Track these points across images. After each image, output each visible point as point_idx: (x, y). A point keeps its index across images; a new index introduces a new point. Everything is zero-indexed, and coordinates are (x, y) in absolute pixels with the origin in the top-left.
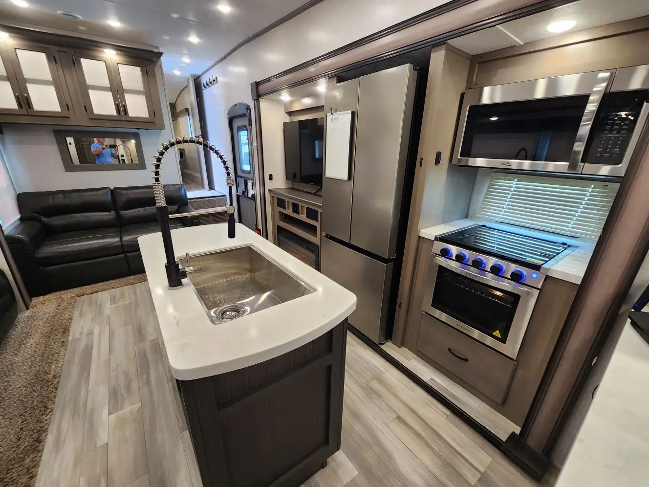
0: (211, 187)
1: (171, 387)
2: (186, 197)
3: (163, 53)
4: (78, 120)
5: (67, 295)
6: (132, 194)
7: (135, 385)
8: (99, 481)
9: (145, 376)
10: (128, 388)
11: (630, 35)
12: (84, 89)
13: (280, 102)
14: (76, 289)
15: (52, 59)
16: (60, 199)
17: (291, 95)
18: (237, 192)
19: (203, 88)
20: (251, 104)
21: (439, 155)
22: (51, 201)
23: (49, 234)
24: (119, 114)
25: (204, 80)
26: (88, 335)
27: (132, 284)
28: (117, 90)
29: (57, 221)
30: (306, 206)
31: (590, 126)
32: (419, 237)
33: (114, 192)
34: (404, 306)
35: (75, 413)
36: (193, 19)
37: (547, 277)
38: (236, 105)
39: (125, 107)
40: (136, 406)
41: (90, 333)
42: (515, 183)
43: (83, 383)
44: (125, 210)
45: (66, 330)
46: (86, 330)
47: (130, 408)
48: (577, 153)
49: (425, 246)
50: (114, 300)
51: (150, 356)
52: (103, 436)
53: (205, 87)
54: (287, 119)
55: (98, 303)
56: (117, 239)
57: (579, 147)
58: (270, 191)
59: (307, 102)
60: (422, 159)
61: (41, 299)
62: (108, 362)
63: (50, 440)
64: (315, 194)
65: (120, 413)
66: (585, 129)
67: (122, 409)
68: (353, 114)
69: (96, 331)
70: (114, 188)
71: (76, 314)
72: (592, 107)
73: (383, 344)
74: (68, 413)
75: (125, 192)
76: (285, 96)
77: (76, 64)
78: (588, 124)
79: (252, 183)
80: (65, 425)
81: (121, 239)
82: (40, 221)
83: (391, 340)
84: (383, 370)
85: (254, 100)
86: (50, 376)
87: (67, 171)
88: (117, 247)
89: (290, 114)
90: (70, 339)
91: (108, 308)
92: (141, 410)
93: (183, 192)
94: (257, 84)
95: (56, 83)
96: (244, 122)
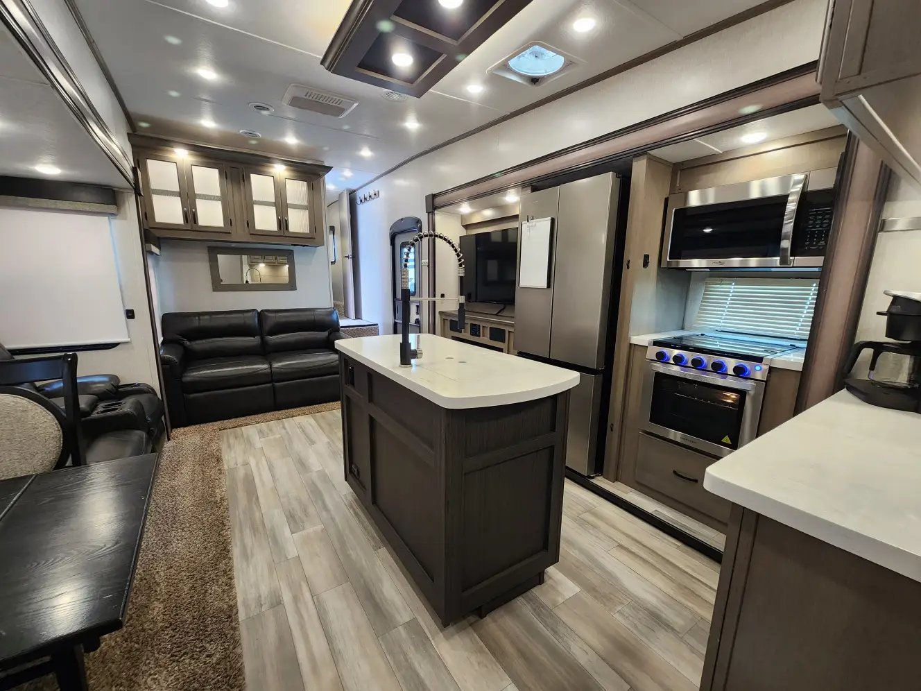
0: (358, 316)
1: (352, 513)
2: (338, 324)
3: (331, 168)
4: (239, 235)
5: (209, 427)
6: (282, 318)
7: (312, 510)
8: (300, 585)
9: (320, 503)
10: (305, 511)
11: (819, 143)
12: (249, 204)
13: (456, 214)
14: (216, 423)
15: (224, 175)
16: (205, 322)
17: (471, 206)
18: (395, 318)
19: (359, 202)
20: (424, 217)
21: (646, 257)
22: (196, 323)
23: (191, 359)
24: (280, 229)
25: (360, 195)
26: (243, 465)
27: (278, 419)
28: (281, 206)
29: (199, 345)
30: (489, 326)
31: (792, 224)
32: (630, 344)
33: (262, 315)
34: (616, 427)
35: (254, 529)
36: (368, 134)
37: (771, 369)
38: (402, 219)
39: (287, 222)
40: (319, 527)
41: (246, 464)
42: (733, 287)
43: (254, 507)
44: (271, 336)
45: (219, 460)
46: (240, 461)
47: (313, 528)
48: (786, 250)
49: (638, 353)
50: (261, 432)
51: (320, 485)
52: (292, 551)
53: (361, 201)
54: (464, 233)
55: (245, 436)
56: (265, 366)
57: (786, 244)
58: (441, 313)
59: (488, 214)
60: (629, 261)
61: (182, 430)
62: (275, 489)
63: (236, 552)
64: (496, 315)
65: (304, 533)
66: (788, 227)
67: (304, 529)
68: (553, 221)
69: (252, 462)
70: (262, 311)
71: (224, 447)
72: (791, 206)
73: (593, 478)
74: (247, 532)
75: (273, 315)
76: (465, 208)
77: (245, 179)
78: (791, 222)
79: (418, 306)
80: (249, 540)
81: (271, 366)
82: (182, 344)
83: (602, 475)
84: (595, 504)
85: (429, 213)
86: (218, 499)
87: (214, 290)
88: (265, 374)
89: (466, 227)
90: (226, 467)
91: (258, 442)
92: (325, 530)
93: (335, 316)
94: (434, 196)
95: (224, 199)
96: (409, 238)
